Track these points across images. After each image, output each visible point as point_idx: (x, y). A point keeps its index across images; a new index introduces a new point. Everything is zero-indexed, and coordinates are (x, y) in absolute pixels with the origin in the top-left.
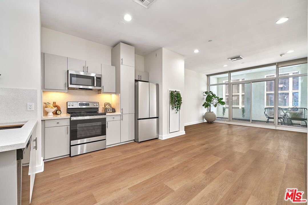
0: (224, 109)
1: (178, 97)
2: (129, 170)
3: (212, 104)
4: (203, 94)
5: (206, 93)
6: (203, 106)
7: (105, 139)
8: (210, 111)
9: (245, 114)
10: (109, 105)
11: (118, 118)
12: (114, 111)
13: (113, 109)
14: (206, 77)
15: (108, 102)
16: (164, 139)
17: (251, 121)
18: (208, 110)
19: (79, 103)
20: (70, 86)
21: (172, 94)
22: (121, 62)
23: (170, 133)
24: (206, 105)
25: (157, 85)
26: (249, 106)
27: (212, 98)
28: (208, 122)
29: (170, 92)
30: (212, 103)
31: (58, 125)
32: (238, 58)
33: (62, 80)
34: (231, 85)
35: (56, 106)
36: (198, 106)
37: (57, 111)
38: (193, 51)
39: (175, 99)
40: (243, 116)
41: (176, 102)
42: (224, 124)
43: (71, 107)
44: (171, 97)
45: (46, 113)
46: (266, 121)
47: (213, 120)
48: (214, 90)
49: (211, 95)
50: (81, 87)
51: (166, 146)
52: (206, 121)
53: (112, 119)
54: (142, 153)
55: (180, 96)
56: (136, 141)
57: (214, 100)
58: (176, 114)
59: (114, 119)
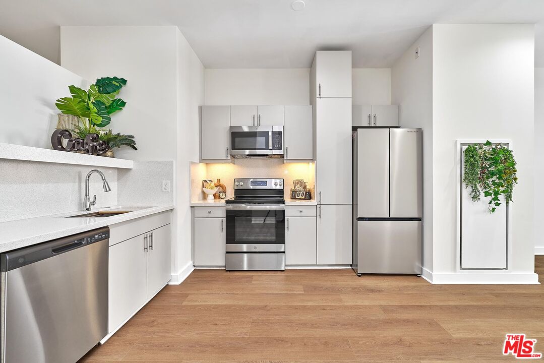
1: (495, 161)
10: (302, 184)
11: (313, 212)
12: (309, 196)
13: (307, 192)
15: (299, 178)
16: (435, 281)
19: (252, 180)
20: (232, 152)
21: (470, 154)
22: (318, 93)
23: (462, 269)
25: (420, 133)
29: (464, 148)
31: (210, 216)
35: (220, 186)
37: (220, 193)
39: (484, 168)
41: (489, 177)
43: (240, 187)
44: (466, 162)
45: (205, 196)
53: (299, 214)
55: (509, 158)
59: (303, 214)
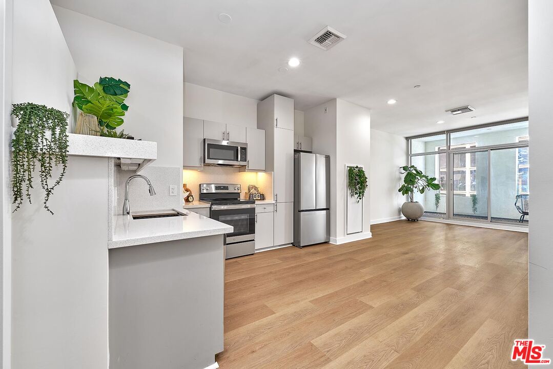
0: (437, 198)
1: (360, 177)
2: (301, 282)
3: (416, 188)
4: (399, 170)
5: (405, 168)
6: (400, 191)
7: (254, 240)
8: (412, 199)
9: (477, 206)
10: (256, 188)
11: (271, 208)
12: (262, 197)
13: (261, 195)
14: (404, 141)
16: (339, 243)
17: (489, 219)
18: (407, 199)
19: (216, 185)
20: (207, 161)
21: (351, 171)
22: (275, 124)
23: (347, 234)
24: (405, 190)
25: (328, 158)
26: (486, 192)
27: (416, 178)
28: (409, 220)
29: (349, 168)
30: (415, 186)
32: (465, 109)
33: (197, 152)
34: (452, 155)
35: (187, 190)
36: (390, 192)
37: (188, 197)
38: (387, 102)
39: (356, 180)
40: (475, 210)
41: (358, 185)
42: (438, 224)
43: (205, 191)
44: (349, 176)
46: (518, 220)
47: (417, 217)
48: (419, 163)
49: (414, 172)
50: (221, 162)
51: (345, 254)
52: (404, 218)
53: (263, 210)
54: (312, 262)
55: (364, 175)
56: (296, 244)
57: (420, 181)
58: (357, 204)
59: (266, 210)
